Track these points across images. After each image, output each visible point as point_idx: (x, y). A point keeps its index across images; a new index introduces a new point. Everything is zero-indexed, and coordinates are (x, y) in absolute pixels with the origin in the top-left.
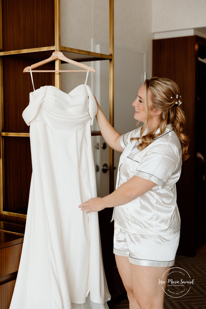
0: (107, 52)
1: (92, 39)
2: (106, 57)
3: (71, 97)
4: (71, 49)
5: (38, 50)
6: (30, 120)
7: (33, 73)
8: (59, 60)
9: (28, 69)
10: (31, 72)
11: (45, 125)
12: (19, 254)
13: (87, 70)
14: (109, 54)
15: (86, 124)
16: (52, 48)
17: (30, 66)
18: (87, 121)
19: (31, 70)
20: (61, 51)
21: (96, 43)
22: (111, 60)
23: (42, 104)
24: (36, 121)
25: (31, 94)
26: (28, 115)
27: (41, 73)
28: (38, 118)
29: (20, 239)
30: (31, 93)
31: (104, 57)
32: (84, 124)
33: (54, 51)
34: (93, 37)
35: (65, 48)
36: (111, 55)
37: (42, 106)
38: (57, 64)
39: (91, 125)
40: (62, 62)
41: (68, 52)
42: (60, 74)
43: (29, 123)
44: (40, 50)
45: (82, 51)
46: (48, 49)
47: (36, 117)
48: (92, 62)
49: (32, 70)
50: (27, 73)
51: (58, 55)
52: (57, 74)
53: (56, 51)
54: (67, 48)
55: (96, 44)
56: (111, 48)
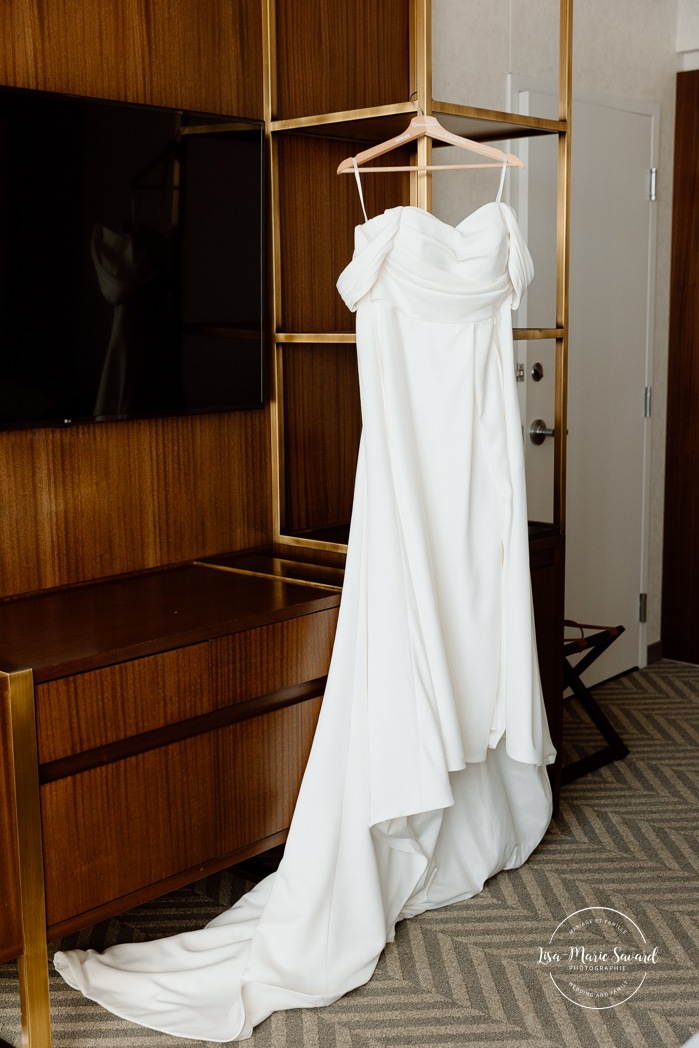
0: (552, 113)
1: (509, 77)
2: (550, 128)
3: (462, 234)
4: (459, 107)
5: (373, 113)
6: (358, 296)
7: (360, 173)
8: (428, 137)
9: (350, 166)
10: (357, 172)
11: (394, 311)
12: (330, 637)
13: (502, 162)
14: (558, 120)
15: (499, 308)
16: (408, 108)
17: (353, 156)
18: (502, 298)
19: (356, 166)
20: (433, 113)
21: (518, 89)
22: (562, 134)
23: (387, 255)
24: (372, 301)
25: (358, 229)
26: (351, 285)
27: (375, 173)
28: (378, 292)
29: (332, 599)
30: (359, 226)
31: (544, 127)
32: (494, 305)
33: (415, 114)
34: (511, 73)
35: (443, 104)
36: (563, 121)
37: (389, 260)
38: (423, 148)
39: (515, 309)
40: (437, 143)
41: (450, 117)
42: (429, 175)
43: (355, 304)
44: (377, 112)
45: (487, 112)
46: (397, 110)
47: (371, 289)
48: (508, 142)
49: (359, 166)
50: (348, 174)
51: (425, 126)
52: (422, 176)
53: (419, 113)
54: (449, 104)
55: (520, 92)
56: (564, 102)
